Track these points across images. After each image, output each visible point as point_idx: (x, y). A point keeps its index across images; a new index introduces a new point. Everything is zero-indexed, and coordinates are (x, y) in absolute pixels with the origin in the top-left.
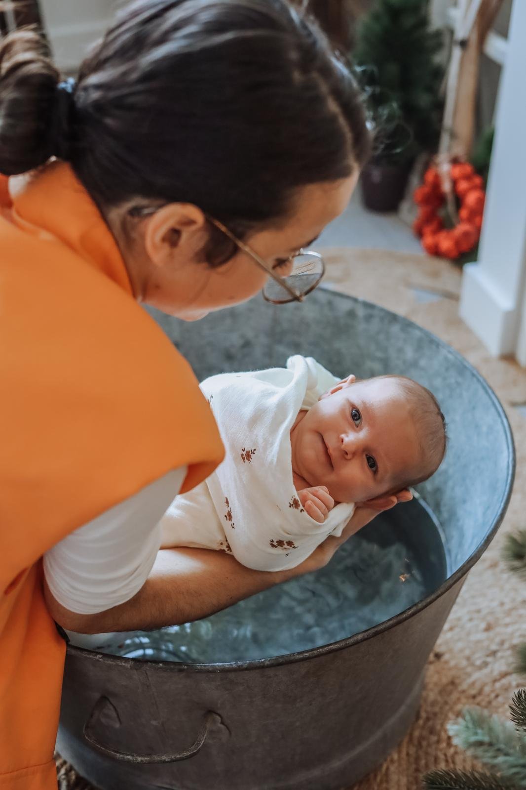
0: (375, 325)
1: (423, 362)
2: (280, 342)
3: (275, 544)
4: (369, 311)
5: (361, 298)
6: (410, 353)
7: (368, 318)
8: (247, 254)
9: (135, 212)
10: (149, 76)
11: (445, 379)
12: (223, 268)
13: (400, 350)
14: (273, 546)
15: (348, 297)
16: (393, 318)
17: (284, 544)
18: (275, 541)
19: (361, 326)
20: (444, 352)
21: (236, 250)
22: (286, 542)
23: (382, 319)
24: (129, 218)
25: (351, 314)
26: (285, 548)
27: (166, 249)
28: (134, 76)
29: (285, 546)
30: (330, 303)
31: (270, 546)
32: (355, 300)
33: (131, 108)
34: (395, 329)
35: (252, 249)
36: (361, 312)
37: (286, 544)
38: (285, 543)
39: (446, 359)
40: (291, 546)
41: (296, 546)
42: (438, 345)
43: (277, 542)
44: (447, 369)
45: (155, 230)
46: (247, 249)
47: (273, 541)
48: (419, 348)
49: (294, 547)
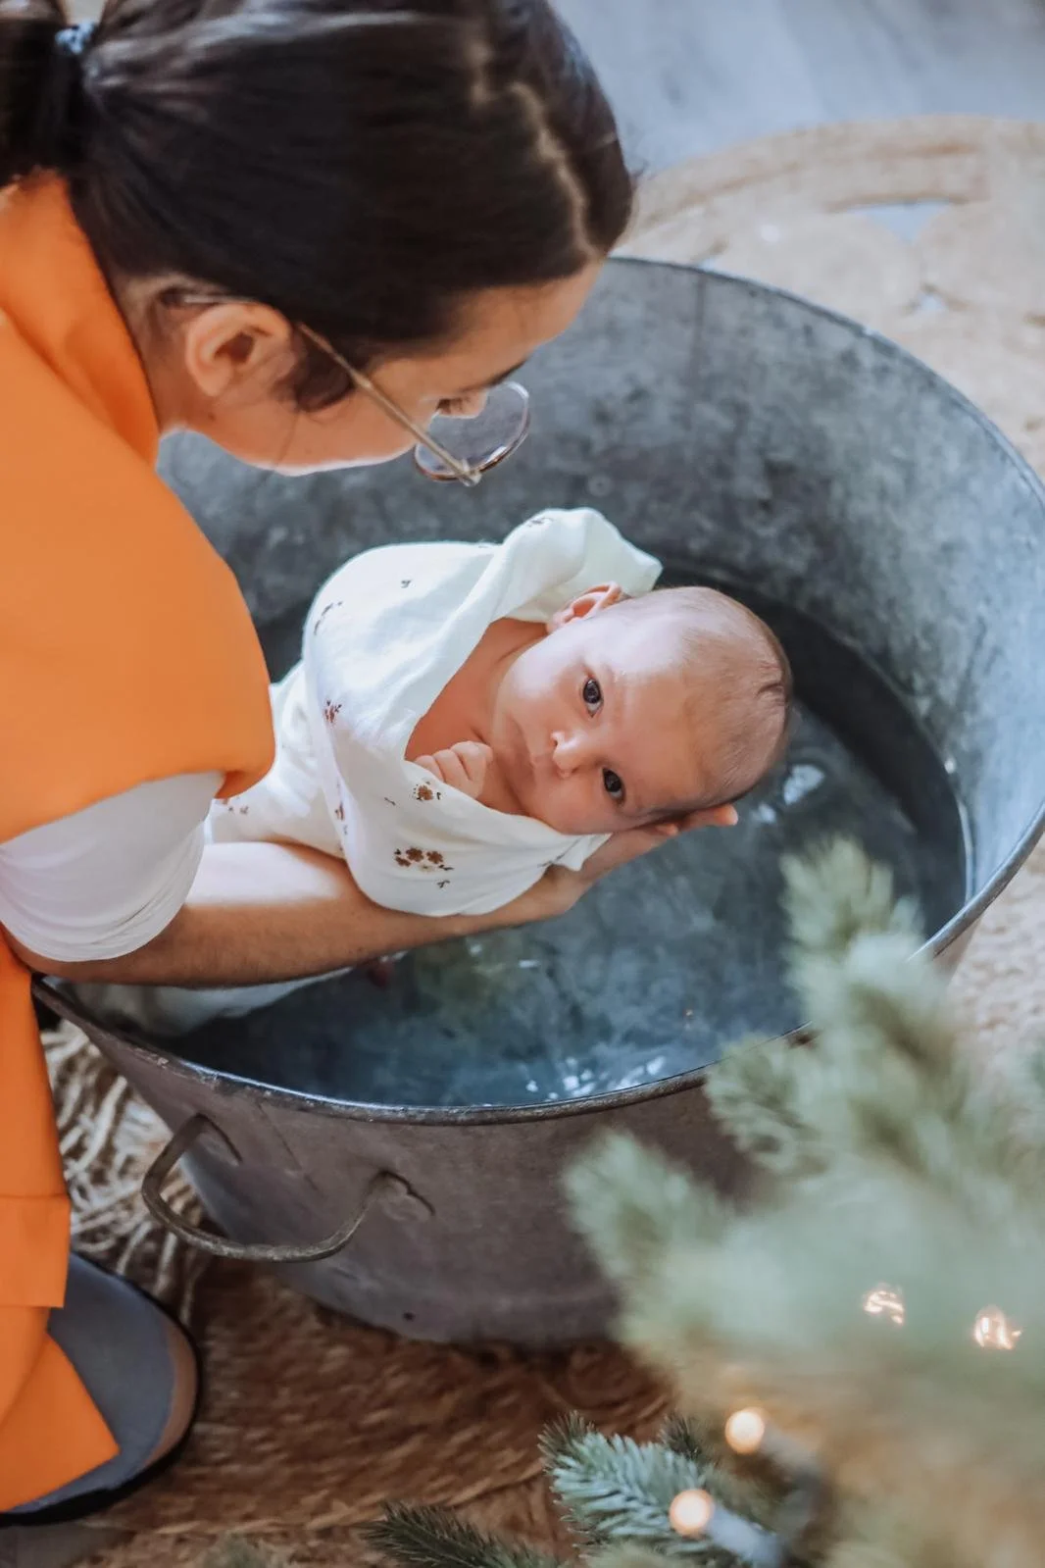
0: (892, 393)
1: (975, 486)
2: (707, 397)
3: (404, 856)
4: (885, 360)
5: (871, 328)
6: (953, 462)
7: (882, 372)
8: (366, 393)
9: (170, 297)
10: (208, 68)
11: (1010, 531)
12: (326, 414)
13: (937, 452)
14: (402, 862)
15: (843, 322)
16: (929, 381)
17: (422, 857)
18: (403, 850)
19: (867, 389)
20: (1012, 474)
21: (350, 387)
22: (429, 854)
23: (907, 381)
24: (159, 307)
25: (849, 359)
26: (426, 867)
27: (225, 369)
28: (179, 64)
29: (426, 861)
30: (808, 331)
31: (396, 863)
32: (857, 330)
33: (169, 118)
34: (930, 405)
35: (377, 386)
36: (868, 358)
37: (426, 858)
38: (424, 854)
39: (1015, 489)
40: (436, 862)
41: (447, 863)
42: (1004, 456)
43: (407, 852)
44: (1016, 512)
45: (200, 343)
46: (367, 384)
47: (398, 853)
48: (970, 456)
49: (442, 867)
